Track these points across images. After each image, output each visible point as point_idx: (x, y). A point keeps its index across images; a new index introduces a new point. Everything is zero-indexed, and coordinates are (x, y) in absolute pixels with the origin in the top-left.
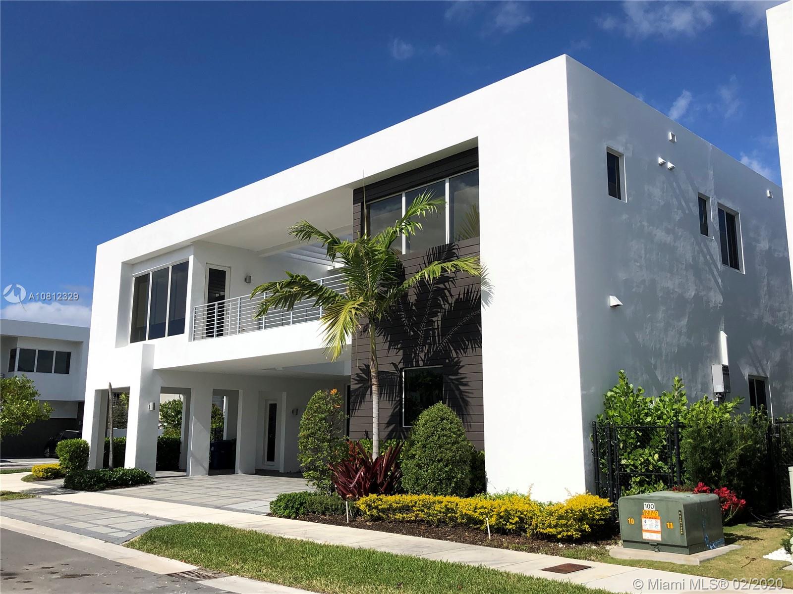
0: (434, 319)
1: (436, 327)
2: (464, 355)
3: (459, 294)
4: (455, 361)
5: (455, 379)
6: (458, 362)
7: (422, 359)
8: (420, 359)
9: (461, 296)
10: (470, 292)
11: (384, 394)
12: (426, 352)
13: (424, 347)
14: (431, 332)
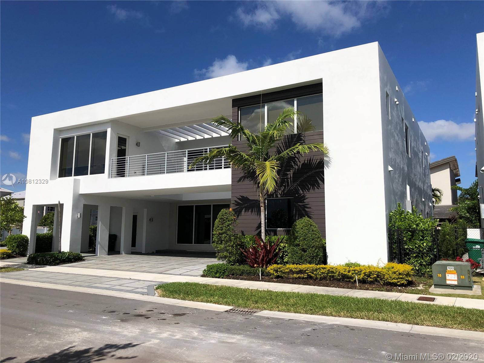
0: (288, 173)
1: (289, 177)
2: (308, 192)
3: (305, 161)
4: (302, 195)
5: (302, 205)
6: (304, 196)
7: (279, 193)
8: (278, 193)
9: (306, 162)
10: (312, 159)
11: (254, 211)
12: (283, 190)
13: (281, 188)
14: (286, 180)
